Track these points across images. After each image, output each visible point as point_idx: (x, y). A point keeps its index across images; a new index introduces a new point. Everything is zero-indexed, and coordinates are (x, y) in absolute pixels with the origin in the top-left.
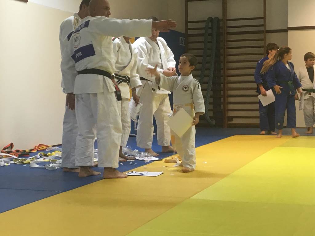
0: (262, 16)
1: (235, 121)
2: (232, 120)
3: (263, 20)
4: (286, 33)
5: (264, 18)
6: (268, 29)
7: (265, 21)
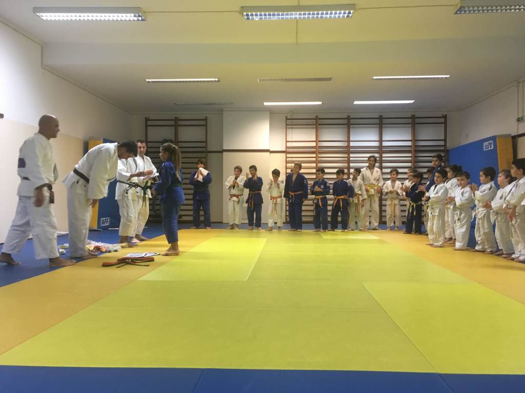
0: (205, 140)
1: (184, 218)
2: (181, 218)
3: (205, 143)
4: (221, 154)
5: (206, 142)
6: (208, 150)
7: (206, 144)
